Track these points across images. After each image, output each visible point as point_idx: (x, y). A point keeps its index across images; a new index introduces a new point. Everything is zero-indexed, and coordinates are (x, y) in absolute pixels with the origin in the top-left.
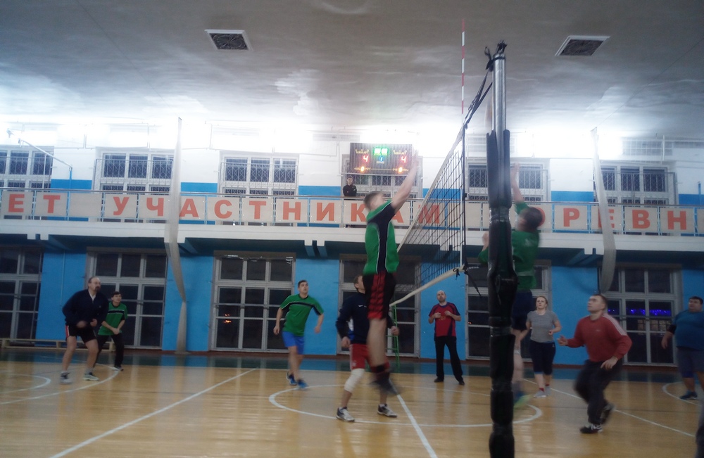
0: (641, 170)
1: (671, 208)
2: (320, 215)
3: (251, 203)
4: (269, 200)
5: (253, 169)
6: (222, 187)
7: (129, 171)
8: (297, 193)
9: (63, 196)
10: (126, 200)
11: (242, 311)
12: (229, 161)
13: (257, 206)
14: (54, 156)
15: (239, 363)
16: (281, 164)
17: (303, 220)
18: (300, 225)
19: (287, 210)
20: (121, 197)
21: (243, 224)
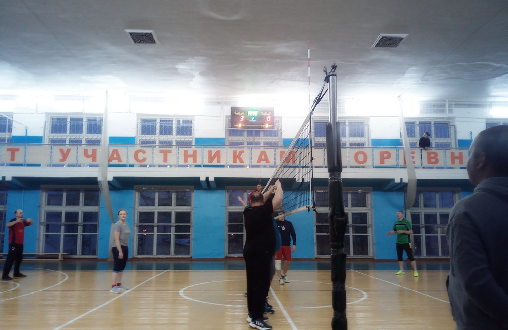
0: (433, 123)
1: (453, 150)
2: (211, 159)
3: (161, 151)
4: (174, 149)
5: (161, 126)
6: (139, 139)
7: (70, 129)
8: (193, 144)
9: (22, 148)
10: (68, 150)
11: (156, 229)
12: (143, 120)
13: (165, 154)
14: (13, 119)
15: (154, 267)
16: (181, 122)
17: (199, 162)
18: (196, 166)
19: (186, 156)
20: (65, 148)
21: (155, 166)
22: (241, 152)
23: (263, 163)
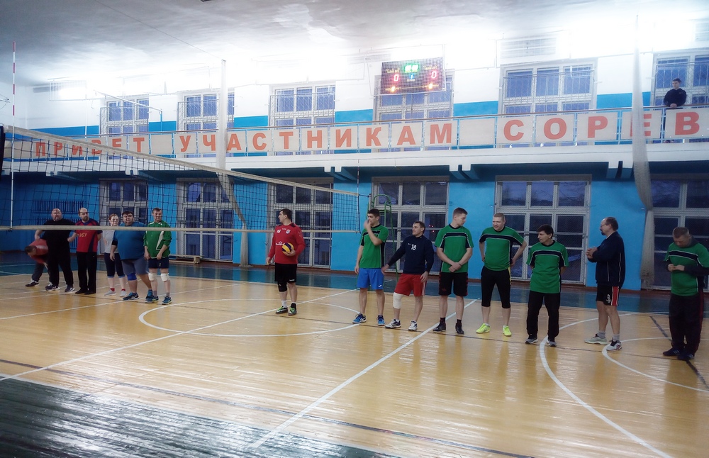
2: (339, 142)
3: (282, 134)
4: (296, 131)
6: (273, 118)
7: (204, 110)
9: (147, 138)
10: (189, 138)
13: (286, 136)
17: (324, 147)
19: (310, 139)
20: (186, 136)
22: (378, 130)
23: (406, 144)
